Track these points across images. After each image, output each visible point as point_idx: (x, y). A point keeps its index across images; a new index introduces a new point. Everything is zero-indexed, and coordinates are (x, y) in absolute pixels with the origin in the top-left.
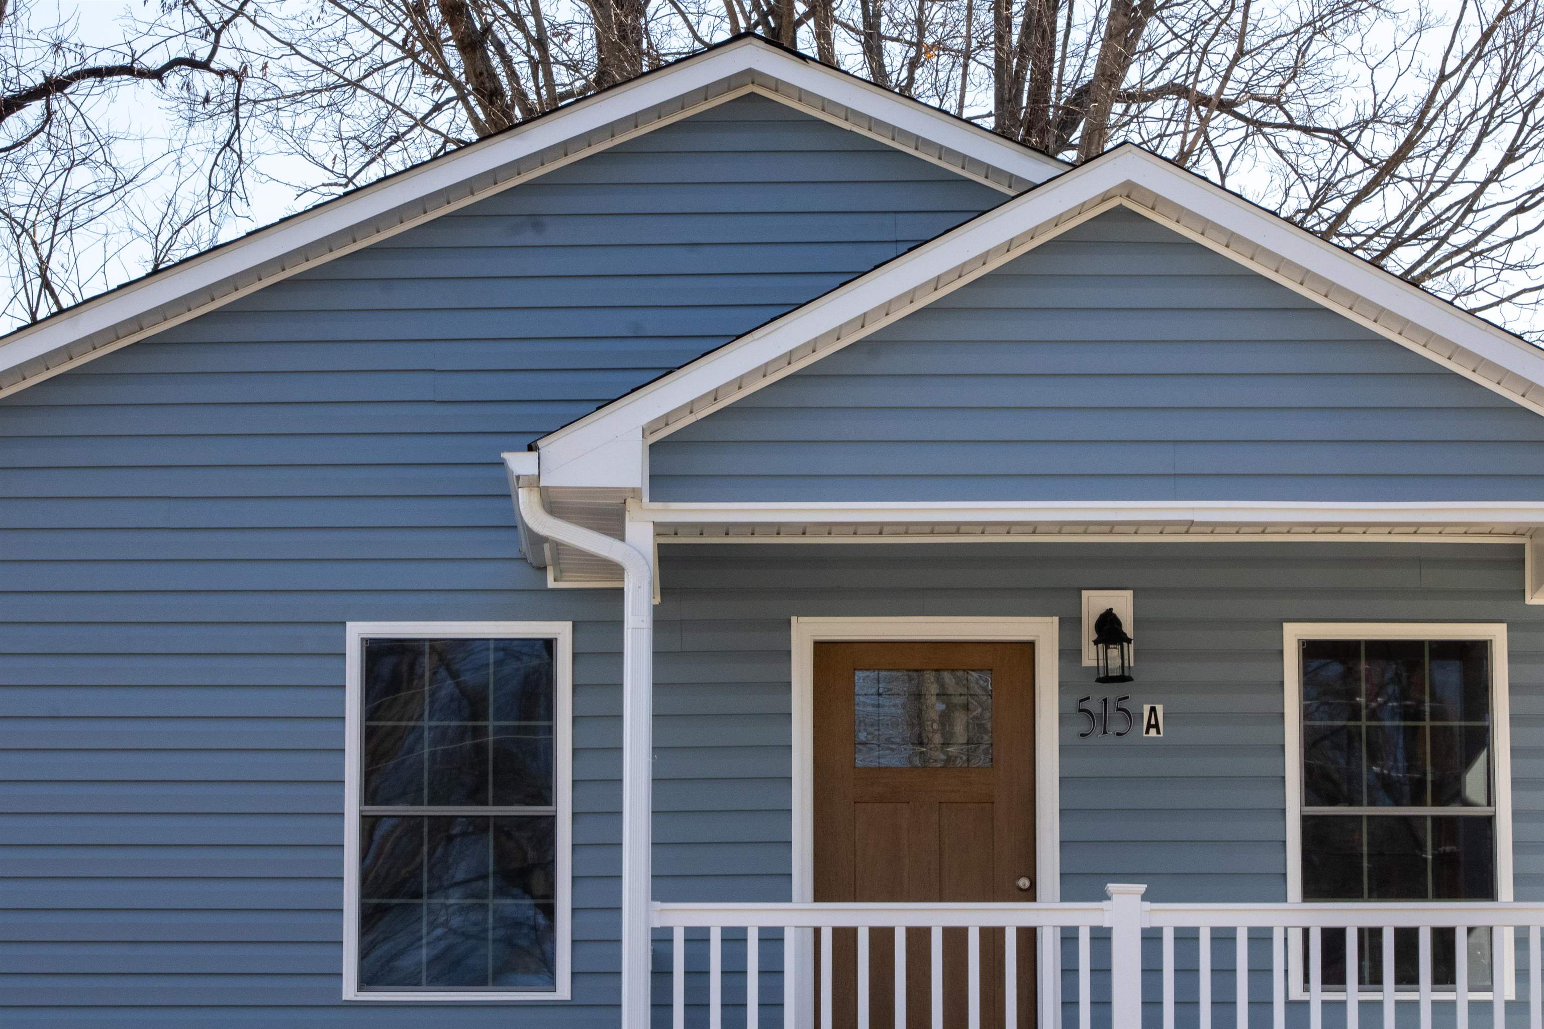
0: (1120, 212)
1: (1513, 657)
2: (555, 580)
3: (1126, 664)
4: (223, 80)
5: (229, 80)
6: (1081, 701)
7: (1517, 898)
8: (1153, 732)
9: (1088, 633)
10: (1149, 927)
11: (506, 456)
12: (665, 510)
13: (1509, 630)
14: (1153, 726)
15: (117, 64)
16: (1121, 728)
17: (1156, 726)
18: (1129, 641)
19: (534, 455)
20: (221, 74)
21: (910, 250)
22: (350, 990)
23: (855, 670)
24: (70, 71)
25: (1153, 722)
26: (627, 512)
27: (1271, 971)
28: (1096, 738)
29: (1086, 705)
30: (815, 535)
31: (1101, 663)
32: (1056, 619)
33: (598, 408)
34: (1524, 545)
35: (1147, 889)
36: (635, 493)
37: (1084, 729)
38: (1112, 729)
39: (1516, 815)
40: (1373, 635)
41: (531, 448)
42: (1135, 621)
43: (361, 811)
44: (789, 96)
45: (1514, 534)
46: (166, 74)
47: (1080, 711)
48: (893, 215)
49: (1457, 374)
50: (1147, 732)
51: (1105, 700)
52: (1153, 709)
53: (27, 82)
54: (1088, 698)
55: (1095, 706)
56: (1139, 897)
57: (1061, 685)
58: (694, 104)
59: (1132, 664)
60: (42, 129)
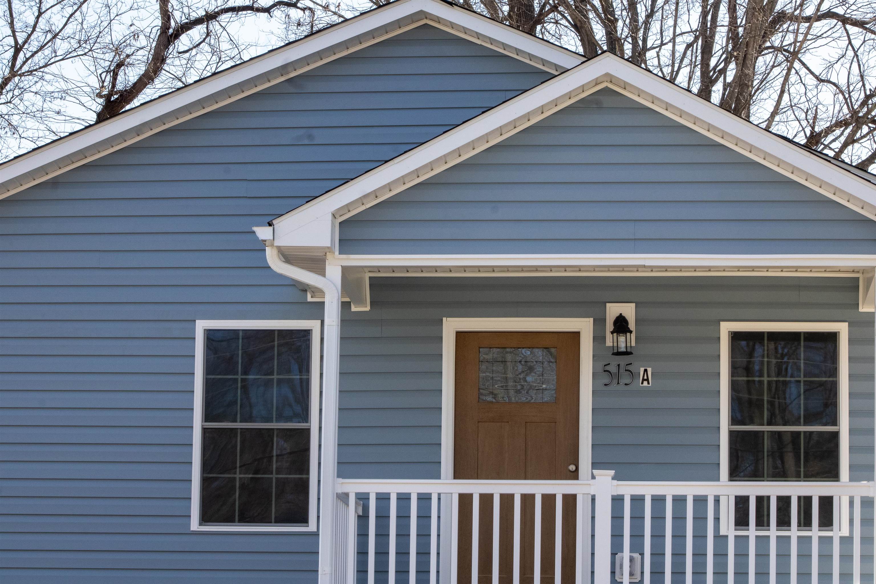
0: (607, 91)
1: (851, 341)
2: (312, 297)
3: (629, 345)
4: (304, 13)
5: (307, 12)
6: (605, 366)
7: (851, 479)
8: (645, 383)
9: (610, 326)
10: (616, 494)
11: (255, 229)
12: (347, 259)
13: (849, 326)
14: (645, 380)
15: (246, 5)
16: (628, 381)
17: (647, 380)
18: (631, 332)
19: (271, 228)
20: (304, 10)
21: (483, 112)
22: (195, 525)
23: (480, 348)
24: (219, 8)
25: (645, 378)
26: (327, 260)
27: (706, 518)
28: (614, 387)
29: (607, 368)
30: (456, 272)
31: (615, 344)
32: (591, 320)
33: (307, 202)
34: (859, 278)
35: (615, 473)
36: (330, 249)
37: (607, 381)
38: (623, 381)
39: (851, 431)
40: (771, 329)
41: (270, 224)
42: (637, 321)
43: (202, 426)
44: (447, 26)
45: (853, 271)
46: (272, 10)
47: (605, 371)
48: (504, 92)
49: (797, 182)
50: (642, 383)
51: (619, 365)
52: (646, 371)
53: (194, 16)
54: (609, 364)
55: (613, 368)
56: (611, 478)
57: (594, 356)
58: (393, 30)
59: (633, 344)
60: (204, 41)
